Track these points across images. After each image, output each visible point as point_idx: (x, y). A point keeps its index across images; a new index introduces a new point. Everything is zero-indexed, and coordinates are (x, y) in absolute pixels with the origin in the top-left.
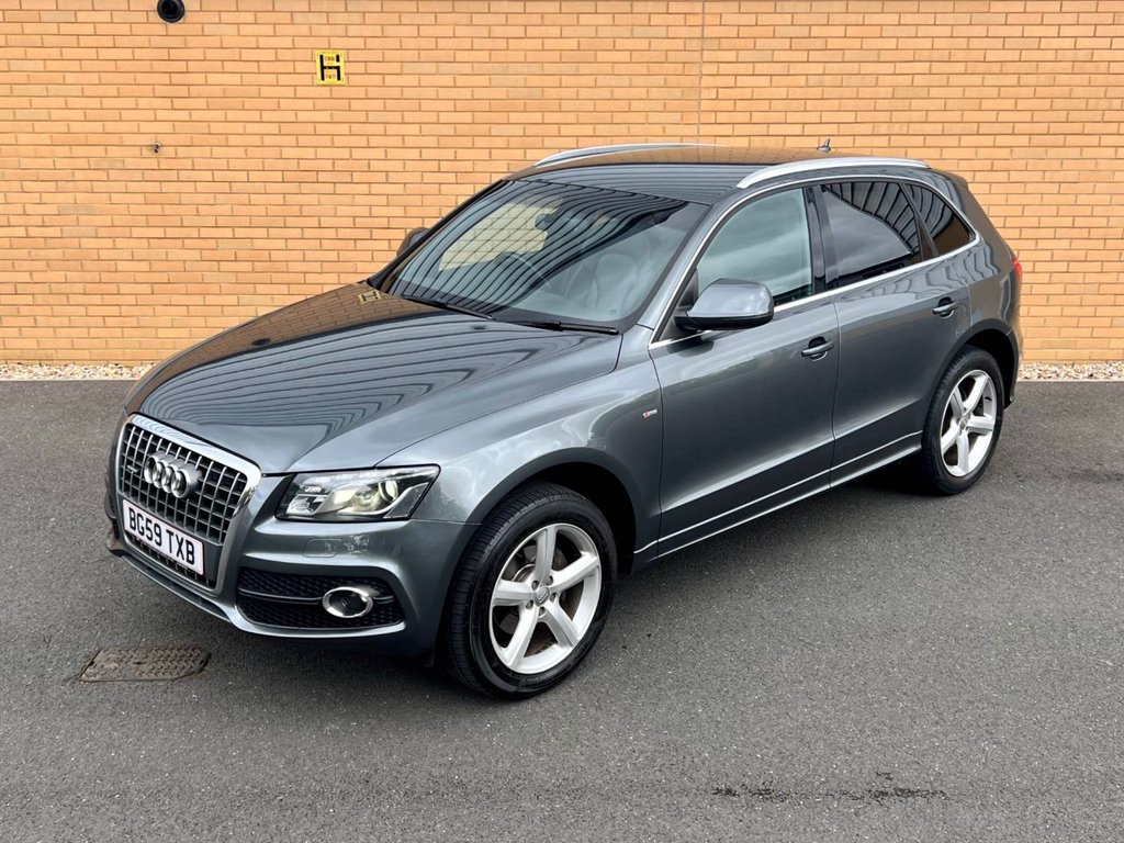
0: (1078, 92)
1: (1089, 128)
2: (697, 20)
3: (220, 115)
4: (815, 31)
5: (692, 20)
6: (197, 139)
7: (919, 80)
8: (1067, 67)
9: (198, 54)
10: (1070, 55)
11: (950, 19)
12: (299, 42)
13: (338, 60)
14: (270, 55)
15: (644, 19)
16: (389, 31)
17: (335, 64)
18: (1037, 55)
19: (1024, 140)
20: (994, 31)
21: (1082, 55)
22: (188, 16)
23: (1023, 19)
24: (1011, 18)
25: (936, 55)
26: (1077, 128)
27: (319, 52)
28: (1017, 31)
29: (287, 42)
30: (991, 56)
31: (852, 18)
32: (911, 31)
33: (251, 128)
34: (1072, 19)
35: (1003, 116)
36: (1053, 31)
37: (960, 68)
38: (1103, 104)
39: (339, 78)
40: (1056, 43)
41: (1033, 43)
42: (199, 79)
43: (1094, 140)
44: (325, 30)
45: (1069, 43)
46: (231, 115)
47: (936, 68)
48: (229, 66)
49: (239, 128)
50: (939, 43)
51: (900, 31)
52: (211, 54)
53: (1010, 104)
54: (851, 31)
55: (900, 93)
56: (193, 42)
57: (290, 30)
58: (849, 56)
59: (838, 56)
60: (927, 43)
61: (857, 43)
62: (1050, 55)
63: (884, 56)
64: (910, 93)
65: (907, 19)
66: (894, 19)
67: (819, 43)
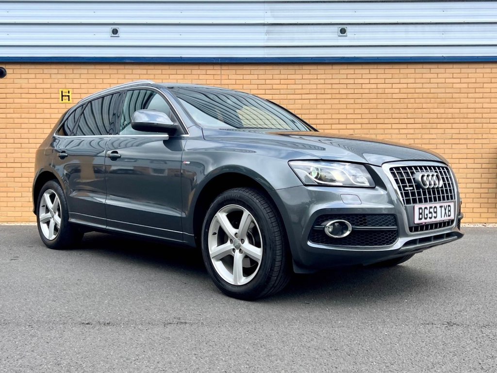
0: (380, 106)
1: (386, 121)
2: (219, 77)
3: (18, 115)
4: (268, 82)
5: (216, 77)
6: (9, 126)
7: (312, 101)
8: (374, 96)
9: (11, 91)
10: (375, 91)
11: (323, 76)
12: (53, 86)
13: (69, 93)
14: (41, 91)
15: (197, 77)
16: (91, 81)
17: (68, 94)
18: (361, 91)
19: (359, 126)
20: (342, 81)
21: (380, 91)
22: (8, 76)
23: (354, 76)
24: (349, 76)
25: (319, 91)
26: (381, 121)
27: (60, 90)
28: (352, 81)
29: (48, 86)
30: (342, 91)
31: (282, 77)
32: (308, 82)
33: (31, 121)
34: (375, 76)
35: (349, 116)
36: (367, 81)
37: (329, 96)
38: (392, 111)
39: (69, 100)
40: (369, 86)
41: (359, 86)
42: (11, 101)
43: (389, 126)
44: (64, 81)
45: (374, 86)
46: (24, 116)
47: (319, 96)
48: (24, 96)
49: (26, 121)
50: (319, 86)
51: (303, 82)
52: (16, 91)
53: (351, 111)
54: (282, 82)
55: (305, 107)
56: (9, 86)
57: (50, 81)
58: (282, 92)
59: (277, 92)
60: (314, 86)
61: (285, 87)
62: (367, 91)
63: (297, 92)
64: (309, 106)
65: (305, 77)
66: (300, 77)
67: (270, 87)
